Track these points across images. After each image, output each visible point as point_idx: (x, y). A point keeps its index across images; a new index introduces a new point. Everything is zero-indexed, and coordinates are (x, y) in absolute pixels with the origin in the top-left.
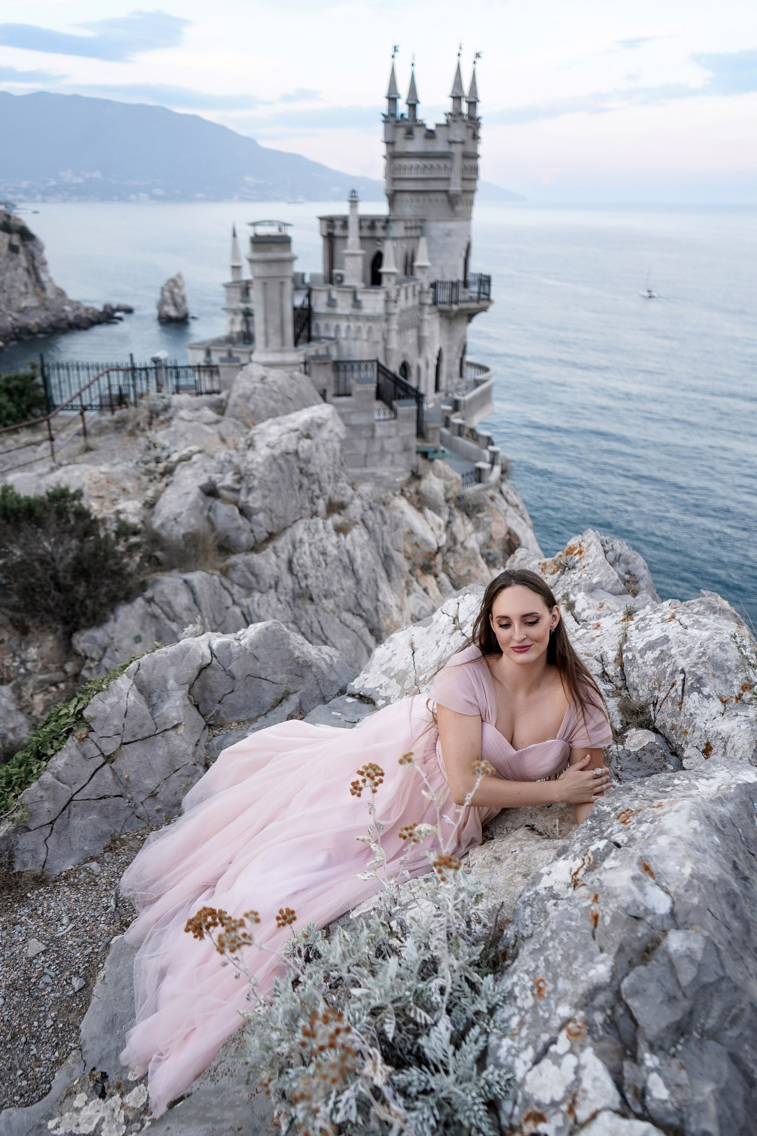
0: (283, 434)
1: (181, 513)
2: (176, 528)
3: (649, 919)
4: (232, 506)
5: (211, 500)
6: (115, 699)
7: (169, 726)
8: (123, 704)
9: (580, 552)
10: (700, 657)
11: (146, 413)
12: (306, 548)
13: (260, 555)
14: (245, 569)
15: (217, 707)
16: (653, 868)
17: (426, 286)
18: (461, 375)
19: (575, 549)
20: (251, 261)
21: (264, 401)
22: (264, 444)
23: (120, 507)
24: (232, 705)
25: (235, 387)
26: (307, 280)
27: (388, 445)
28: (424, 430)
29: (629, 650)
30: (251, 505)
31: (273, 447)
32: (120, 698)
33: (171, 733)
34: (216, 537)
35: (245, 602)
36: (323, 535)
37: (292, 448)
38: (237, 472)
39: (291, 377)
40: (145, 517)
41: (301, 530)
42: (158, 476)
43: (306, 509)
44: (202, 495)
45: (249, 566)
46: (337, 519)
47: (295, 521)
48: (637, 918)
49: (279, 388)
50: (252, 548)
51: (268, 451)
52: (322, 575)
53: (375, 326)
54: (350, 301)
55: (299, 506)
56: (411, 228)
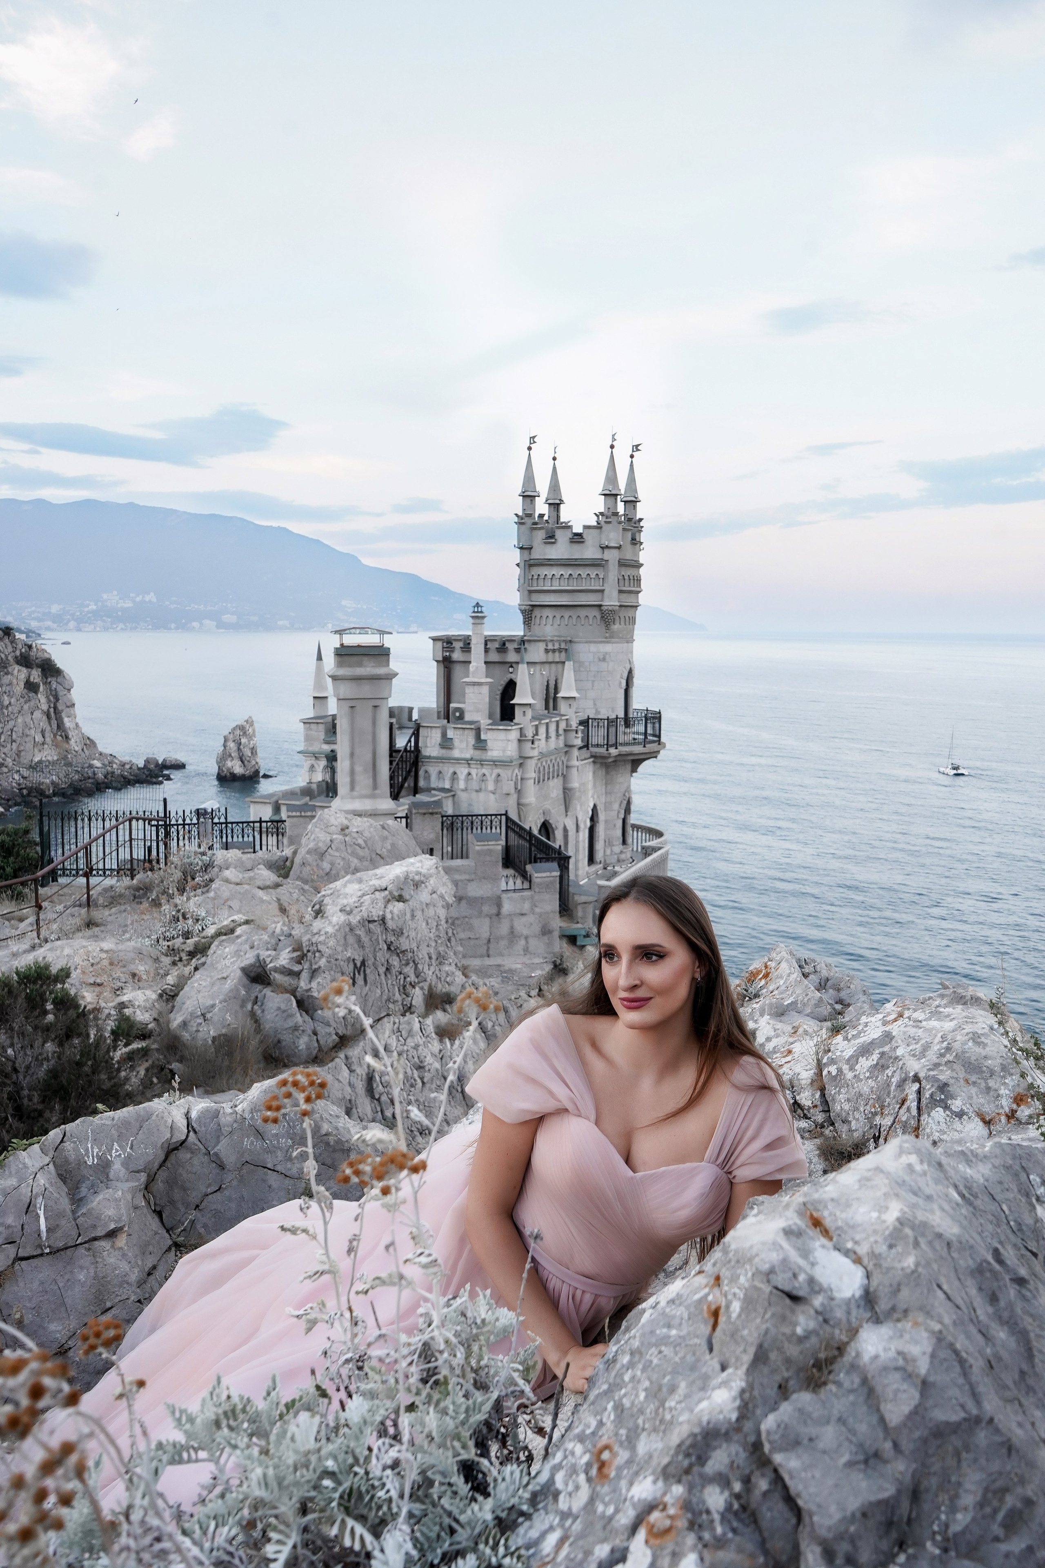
0: (364, 895)
1: (213, 1006)
2: (204, 1028)
3: (818, 1301)
4: (287, 996)
5: (259, 987)
6: (13, 1182)
7: (100, 1232)
8: (25, 1191)
9: (766, 976)
10: (942, 1055)
11: (178, 875)
13: (326, 1068)
15: (193, 1215)
16: (828, 1222)
17: (574, 724)
18: (624, 842)
19: (759, 972)
20: (334, 678)
21: (343, 859)
22: (339, 908)
23: (125, 998)
24: (217, 1213)
25: (304, 841)
26: (415, 716)
27: (520, 925)
28: (571, 906)
29: (832, 1061)
30: (315, 994)
31: (350, 913)
32: (22, 1180)
33: (104, 1244)
34: (261, 1042)
36: (419, 1039)
37: (376, 913)
38: (298, 947)
39: (383, 828)
40: (160, 1013)
41: (387, 1033)
42: (185, 958)
43: (394, 1002)
44: (245, 979)
46: (440, 1017)
47: (379, 1020)
48: (794, 1298)
49: (365, 842)
50: (316, 1057)
51: (342, 918)
52: (417, 1100)
53: (505, 774)
54: (472, 741)
55: (385, 997)
56: (554, 651)
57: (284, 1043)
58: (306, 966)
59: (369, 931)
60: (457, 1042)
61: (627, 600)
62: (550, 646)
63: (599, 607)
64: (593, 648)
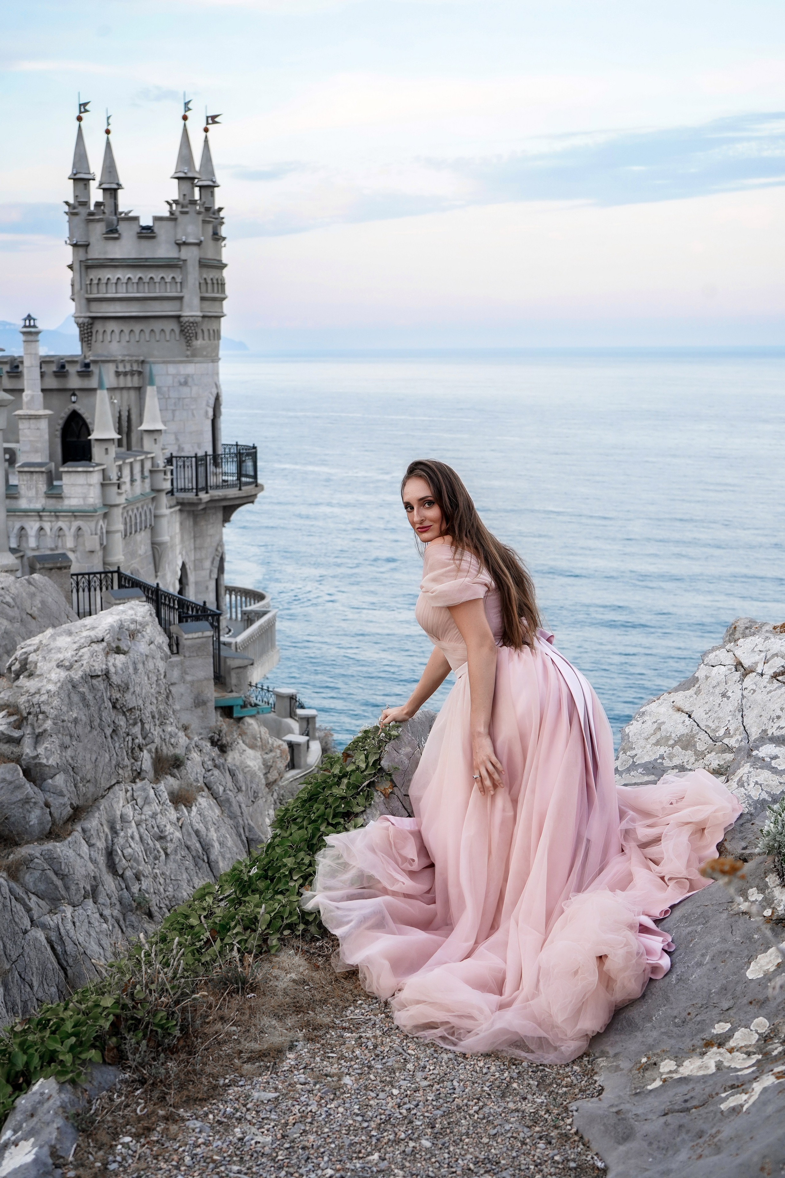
0: (80, 648)
4: (13, 764)
12: (132, 829)
13: (67, 842)
14: (46, 866)
17: (160, 463)
22: (54, 664)
28: (225, 672)
30: (44, 761)
31: (69, 668)
35: (52, 920)
36: (156, 807)
37: (99, 667)
39: (29, 583)
41: (121, 801)
43: (124, 768)
45: (51, 859)
46: (169, 783)
47: (109, 788)
49: (14, 599)
50: (50, 833)
51: (63, 674)
52: (163, 874)
53: (87, 526)
54: (43, 487)
55: (114, 762)
56: (125, 374)
57: (12, 819)
58: (28, 730)
59: (93, 688)
60: (194, 809)
61: (211, 309)
62: (121, 369)
63: (179, 317)
64: (172, 369)
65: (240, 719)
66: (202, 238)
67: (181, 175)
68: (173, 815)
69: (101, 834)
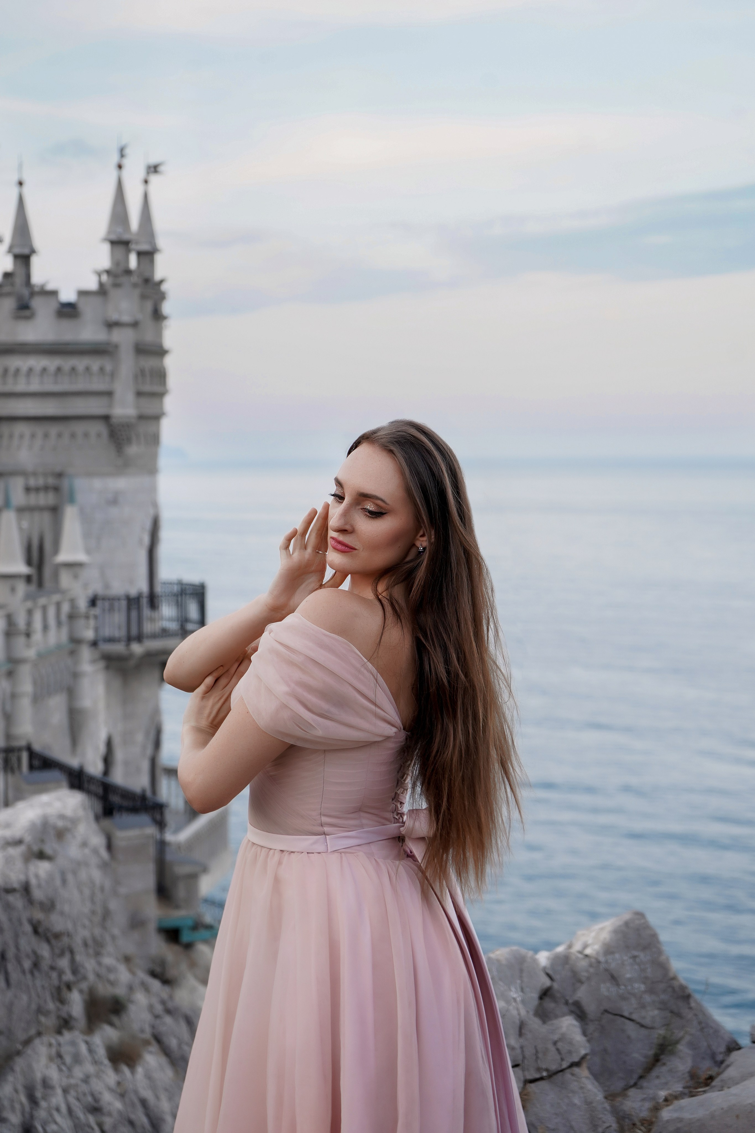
17: (81, 604)
37: (16, 877)
43: (47, 1014)
46: (109, 1033)
47: (29, 1041)
56: (37, 490)
59: (7, 905)
60: (139, 1069)
61: (148, 407)
62: (32, 482)
63: (106, 418)
64: (97, 483)
65: (189, 946)
66: (139, 316)
67: (113, 237)
68: (111, 1077)
69: (17, 1106)
